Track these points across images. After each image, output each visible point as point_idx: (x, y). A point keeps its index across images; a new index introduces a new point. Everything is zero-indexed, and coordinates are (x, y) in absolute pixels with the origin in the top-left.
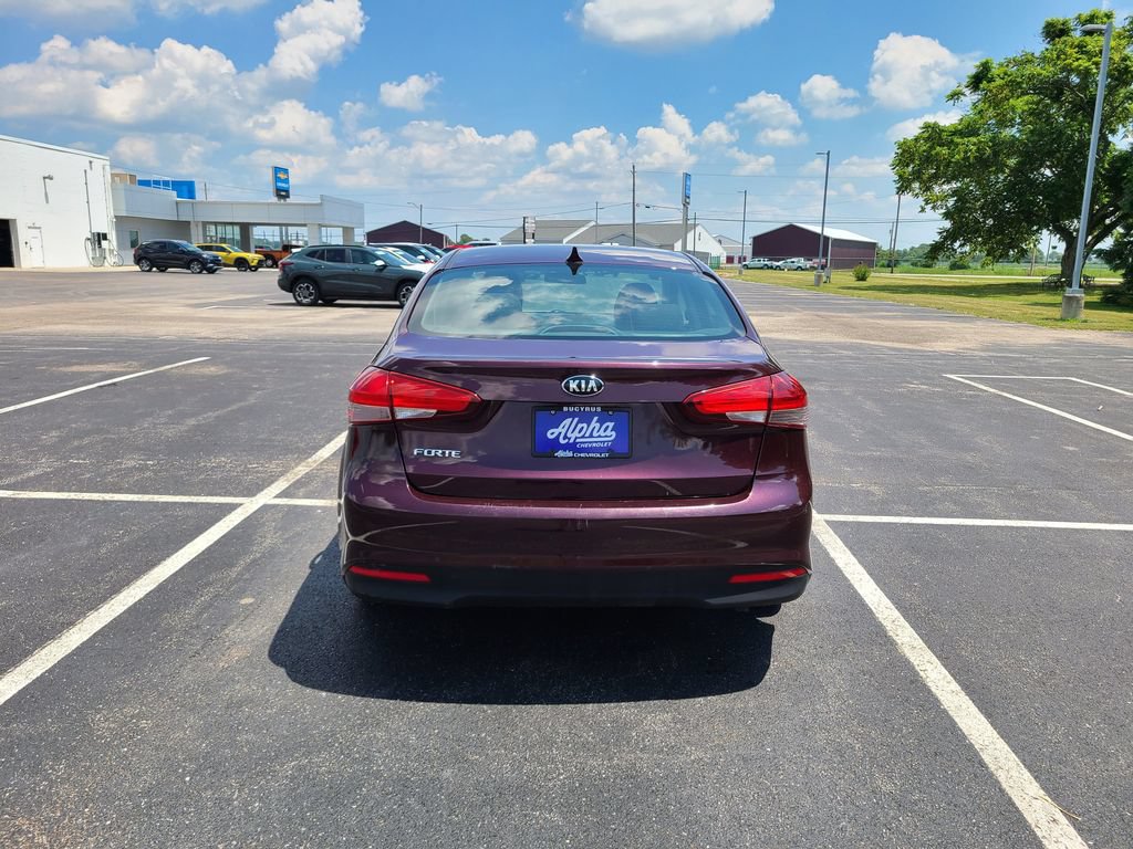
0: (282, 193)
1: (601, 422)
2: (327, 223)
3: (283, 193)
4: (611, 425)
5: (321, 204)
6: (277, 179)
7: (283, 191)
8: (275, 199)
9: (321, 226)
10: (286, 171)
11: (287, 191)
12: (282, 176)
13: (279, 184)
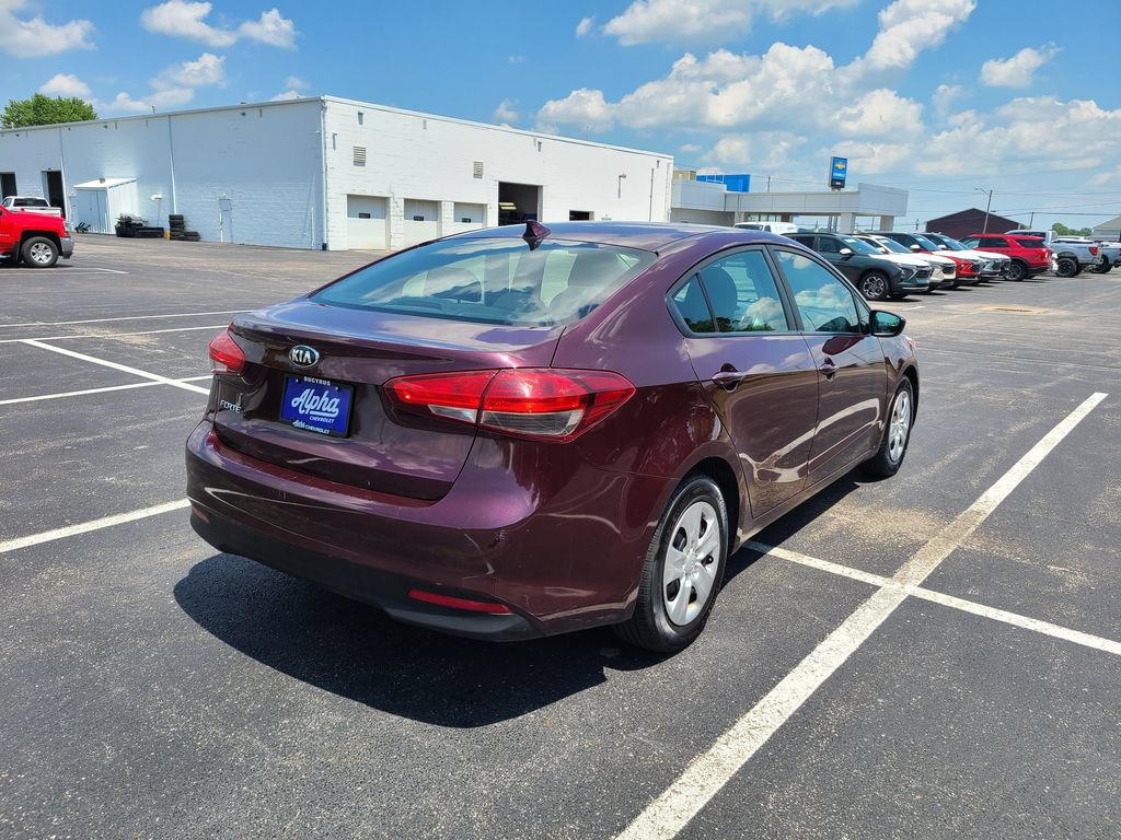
0: (837, 183)
1: (330, 397)
2: (860, 211)
3: (839, 183)
4: (337, 401)
5: (858, 193)
6: (834, 169)
7: (839, 181)
8: (830, 190)
9: (855, 214)
10: (845, 161)
11: (843, 181)
12: (840, 166)
13: (836, 174)
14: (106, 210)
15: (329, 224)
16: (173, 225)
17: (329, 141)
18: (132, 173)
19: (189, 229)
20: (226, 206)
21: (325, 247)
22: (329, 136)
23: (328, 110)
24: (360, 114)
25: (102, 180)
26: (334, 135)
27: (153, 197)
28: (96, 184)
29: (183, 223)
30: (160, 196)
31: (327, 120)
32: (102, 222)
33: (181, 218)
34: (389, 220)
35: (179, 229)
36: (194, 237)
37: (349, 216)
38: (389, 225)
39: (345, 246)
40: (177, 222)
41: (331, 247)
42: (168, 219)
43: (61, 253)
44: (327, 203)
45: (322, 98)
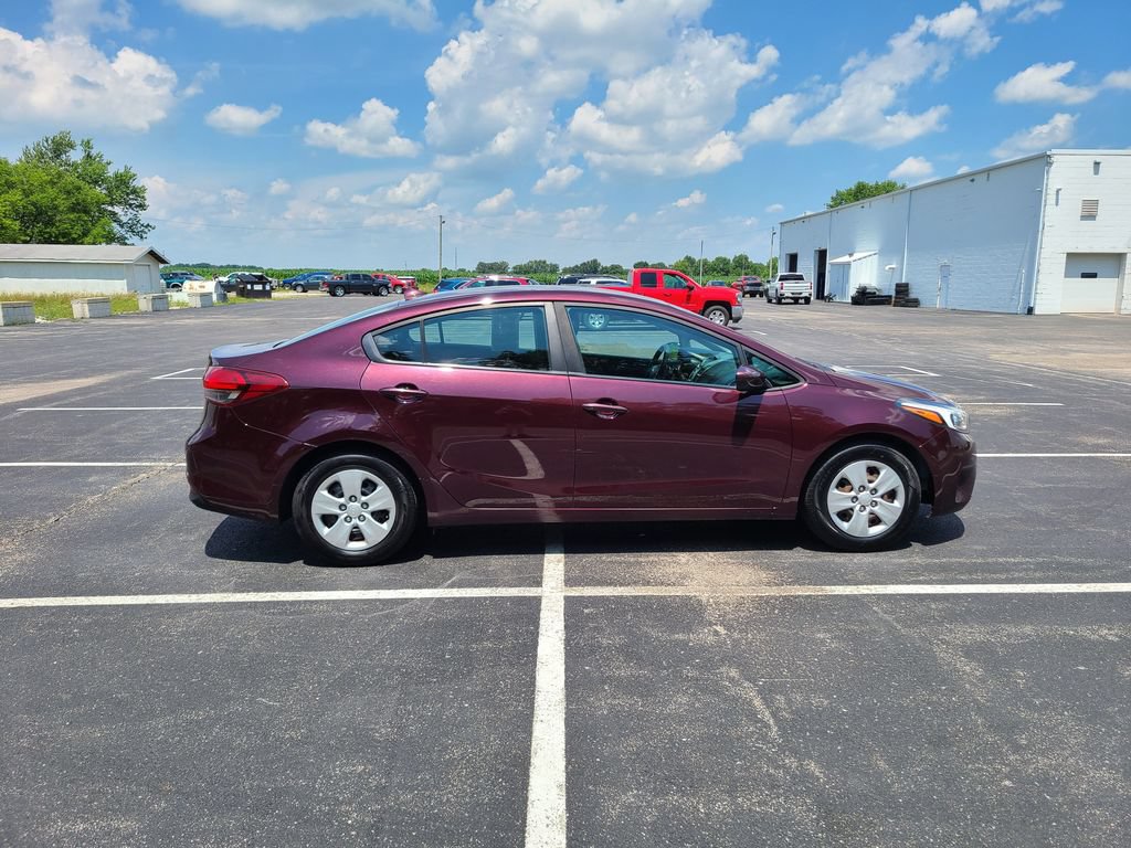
14: (848, 281)
15: (1039, 286)
16: (897, 292)
17: (1051, 199)
18: (875, 247)
19: (912, 296)
20: (945, 271)
21: (1030, 311)
22: (1052, 192)
23: (1054, 165)
24: (1097, 164)
25: (851, 255)
26: (1058, 191)
27: (887, 268)
28: (846, 259)
29: (907, 290)
30: (893, 266)
31: (1051, 175)
32: (843, 292)
33: (907, 285)
34: (1123, 279)
35: (903, 296)
36: (915, 303)
37: (1066, 276)
38: (1123, 283)
39: (1056, 309)
40: (902, 290)
41: (1037, 312)
42: (894, 287)
43: (731, 318)
44: (1039, 264)
45: (1048, 153)
